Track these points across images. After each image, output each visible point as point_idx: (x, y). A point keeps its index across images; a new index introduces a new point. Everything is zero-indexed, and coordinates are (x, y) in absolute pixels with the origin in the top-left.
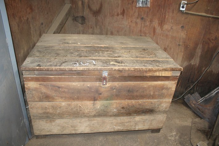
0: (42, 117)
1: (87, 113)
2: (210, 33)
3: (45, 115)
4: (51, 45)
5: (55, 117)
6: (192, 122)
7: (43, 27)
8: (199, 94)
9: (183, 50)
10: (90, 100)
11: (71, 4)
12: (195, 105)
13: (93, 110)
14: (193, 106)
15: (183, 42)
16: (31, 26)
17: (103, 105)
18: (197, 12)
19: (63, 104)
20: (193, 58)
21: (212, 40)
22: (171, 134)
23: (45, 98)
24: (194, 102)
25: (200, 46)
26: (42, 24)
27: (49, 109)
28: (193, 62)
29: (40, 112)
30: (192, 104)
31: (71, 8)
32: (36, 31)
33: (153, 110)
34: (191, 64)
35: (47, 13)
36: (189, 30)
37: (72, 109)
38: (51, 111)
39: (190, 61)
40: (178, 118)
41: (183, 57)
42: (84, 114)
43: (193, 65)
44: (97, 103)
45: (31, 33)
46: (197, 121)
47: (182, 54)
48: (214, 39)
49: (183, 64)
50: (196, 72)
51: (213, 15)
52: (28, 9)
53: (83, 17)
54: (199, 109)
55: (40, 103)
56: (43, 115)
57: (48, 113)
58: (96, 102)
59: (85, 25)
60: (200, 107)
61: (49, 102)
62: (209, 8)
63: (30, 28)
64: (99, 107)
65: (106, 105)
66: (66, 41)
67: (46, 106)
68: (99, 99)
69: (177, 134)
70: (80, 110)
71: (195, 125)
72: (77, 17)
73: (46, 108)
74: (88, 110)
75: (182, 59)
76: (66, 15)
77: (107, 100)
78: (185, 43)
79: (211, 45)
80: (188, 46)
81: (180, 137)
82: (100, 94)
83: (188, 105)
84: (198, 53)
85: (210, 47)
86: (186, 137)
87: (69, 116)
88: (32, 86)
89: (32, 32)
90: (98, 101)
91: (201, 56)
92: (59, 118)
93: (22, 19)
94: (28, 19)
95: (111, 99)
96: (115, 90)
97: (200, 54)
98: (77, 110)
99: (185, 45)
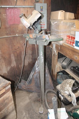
2: (14, 46)
6: (29, 98)
8: (24, 79)
9: (3, 61)
12: (25, 87)
14: (25, 88)
15: (1, 57)
18: (1, 36)
20: (11, 63)
21: (17, 49)
22: (23, 116)
24: (24, 86)
25: (12, 55)
28: (12, 65)
30: (24, 88)
33: (5, 116)
34: (12, 67)
36: (2, 48)
39: (10, 65)
40: (21, 101)
41: (6, 65)
43: (13, 67)
46: (31, 96)
47: (4, 63)
48: (18, 48)
49: (7, 69)
50: (17, 70)
51: (11, 35)
54: (28, 88)
60: (28, 87)
62: (7, 32)
69: (26, 113)
71: (31, 99)
75: (6, 66)
78: (2, 56)
79: (18, 52)
80: (6, 58)
81: (29, 114)
83: (22, 89)
84: (13, 59)
85: (18, 53)
86: (31, 111)
91: (16, 60)
97: (14, 59)
99: (3, 58)
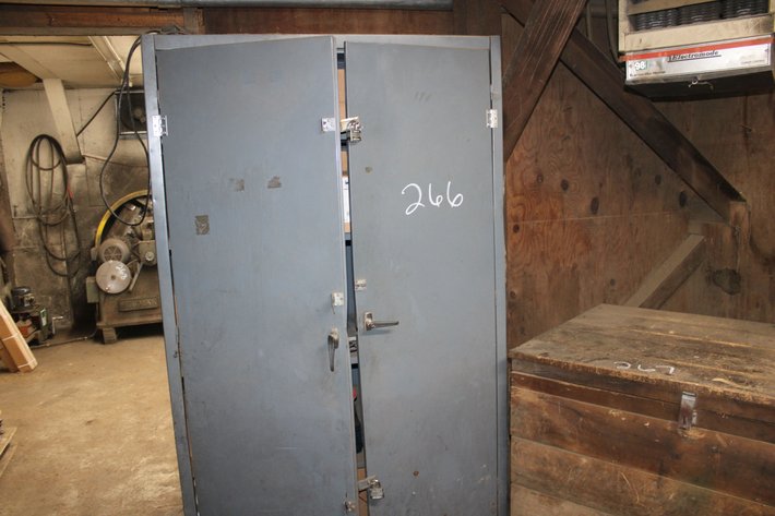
0: (535, 481)
1: (638, 505)
3: (540, 480)
4: (600, 326)
5: (560, 492)
7: (613, 291)
10: (651, 469)
11: (702, 237)
13: (657, 502)
16: (582, 283)
17: (685, 494)
19: (584, 460)
23: (546, 433)
26: (613, 282)
27: (551, 464)
29: (532, 468)
31: (702, 246)
32: (592, 296)
35: (631, 257)
37: (603, 481)
38: (554, 471)
42: (632, 505)
44: (666, 481)
45: (578, 300)
52: (580, 244)
53: (734, 272)
55: (535, 443)
56: (536, 478)
57: (547, 475)
58: (664, 478)
59: (739, 295)
61: (554, 445)
63: (579, 289)
64: (674, 498)
65: (694, 498)
66: (644, 324)
67: (546, 456)
68: (674, 472)
70: (623, 492)
72: (720, 272)
73: (545, 459)
74: (644, 499)
76: (685, 264)
77: (696, 481)
82: (677, 457)
87: (595, 501)
88: (524, 398)
89: (581, 298)
90: (672, 475)
92: (569, 499)
93: (561, 265)
94: (575, 267)
95: (709, 483)
96: (718, 456)
98: (615, 487)
